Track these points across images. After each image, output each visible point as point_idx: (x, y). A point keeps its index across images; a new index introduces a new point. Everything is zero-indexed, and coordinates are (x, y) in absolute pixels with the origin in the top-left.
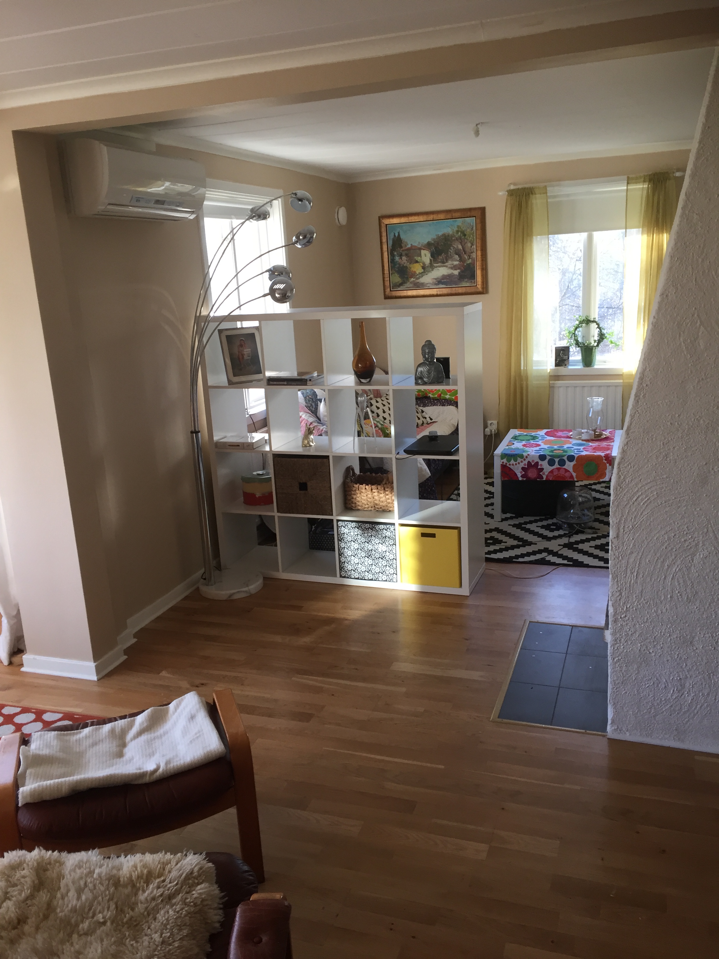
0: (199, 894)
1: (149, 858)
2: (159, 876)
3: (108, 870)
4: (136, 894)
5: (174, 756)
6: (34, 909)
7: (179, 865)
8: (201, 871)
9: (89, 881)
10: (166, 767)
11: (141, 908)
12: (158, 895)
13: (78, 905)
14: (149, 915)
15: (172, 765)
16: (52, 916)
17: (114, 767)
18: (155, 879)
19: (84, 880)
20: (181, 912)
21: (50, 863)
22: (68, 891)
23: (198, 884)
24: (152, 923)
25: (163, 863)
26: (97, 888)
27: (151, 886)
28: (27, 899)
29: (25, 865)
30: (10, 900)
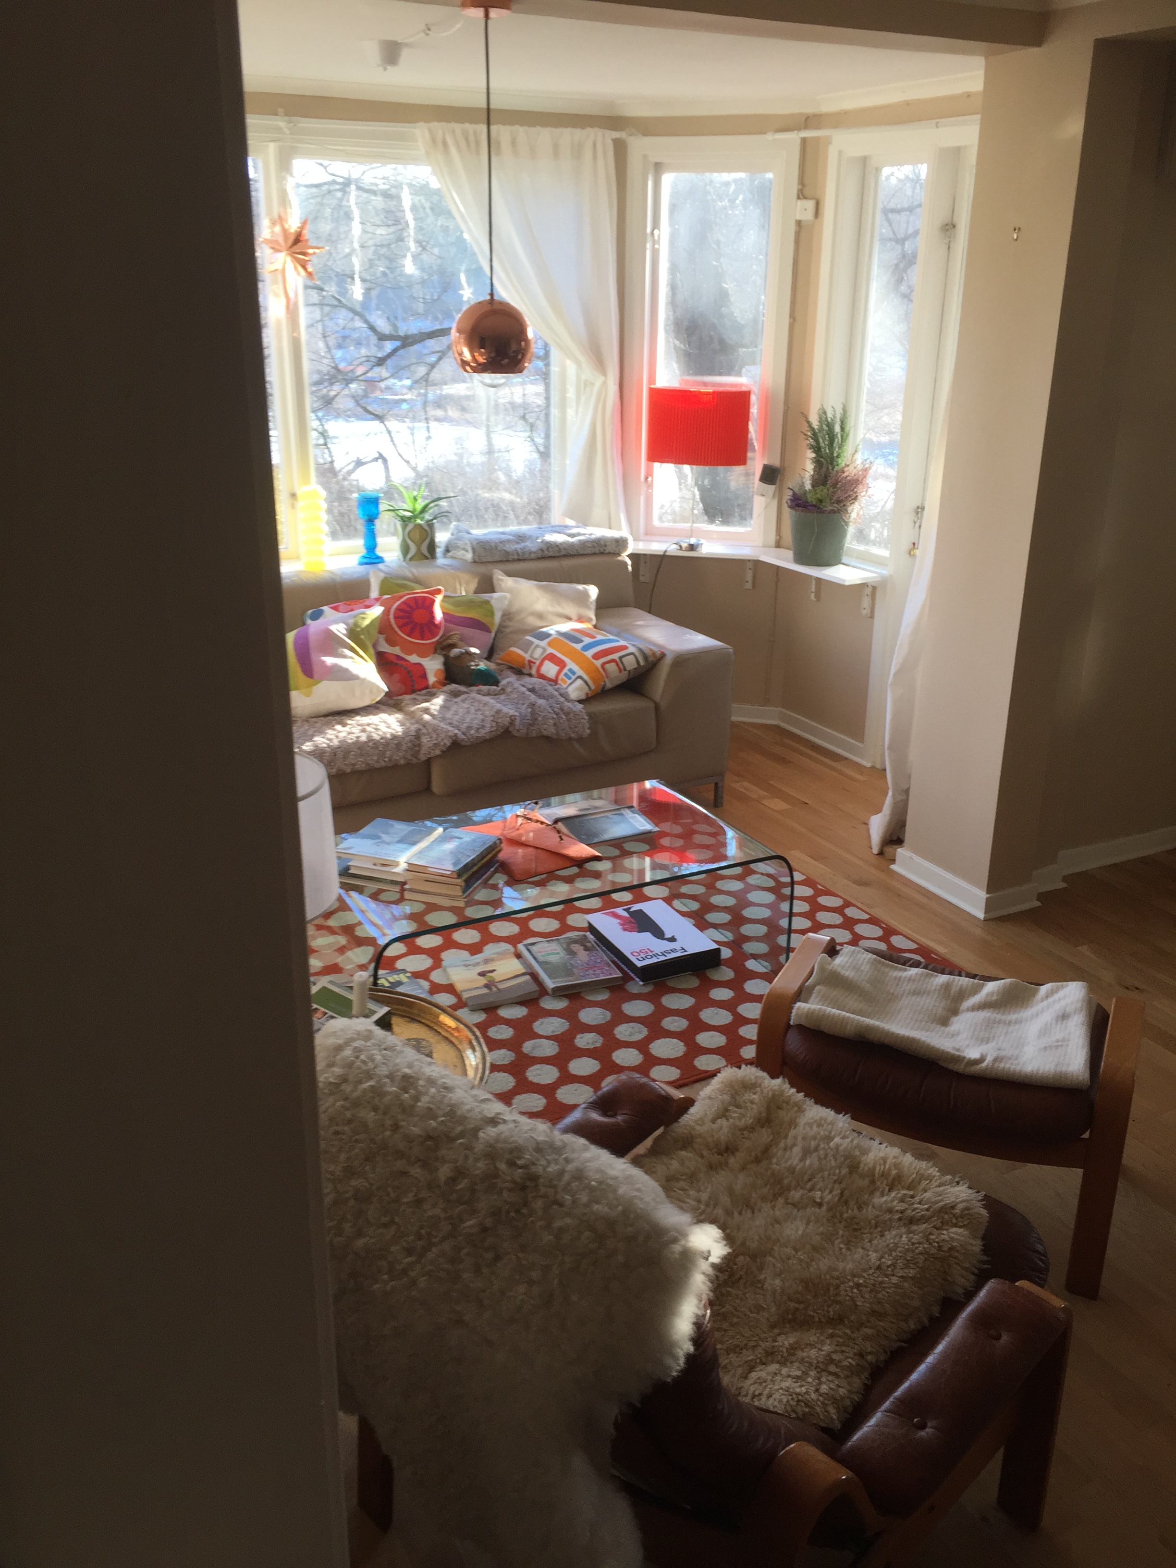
0: (950, 1237)
1: (908, 1159)
2: (909, 1188)
3: (850, 1146)
4: (872, 1193)
5: (1012, 1055)
6: (748, 1143)
7: (942, 1188)
8: (967, 1212)
9: (822, 1146)
10: (993, 1064)
11: (869, 1213)
12: (897, 1208)
13: (798, 1168)
14: (876, 1227)
15: (1002, 1065)
16: (765, 1163)
17: (929, 1033)
18: (903, 1188)
19: (817, 1141)
20: (917, 1245)
21: (787, 1103)
22: (794, 1145)
23: (956, 1226)
24: (876, 1237)
25: (923, 1175)
26: (828, 1160)
27: (893, 1194)
28: (745, 1128)
29: (758, 1089)
30: (727, 1119)
